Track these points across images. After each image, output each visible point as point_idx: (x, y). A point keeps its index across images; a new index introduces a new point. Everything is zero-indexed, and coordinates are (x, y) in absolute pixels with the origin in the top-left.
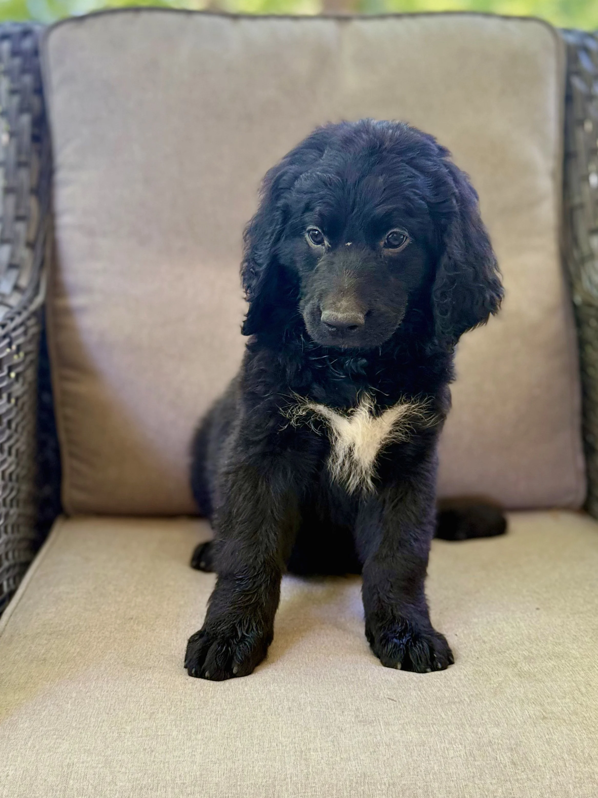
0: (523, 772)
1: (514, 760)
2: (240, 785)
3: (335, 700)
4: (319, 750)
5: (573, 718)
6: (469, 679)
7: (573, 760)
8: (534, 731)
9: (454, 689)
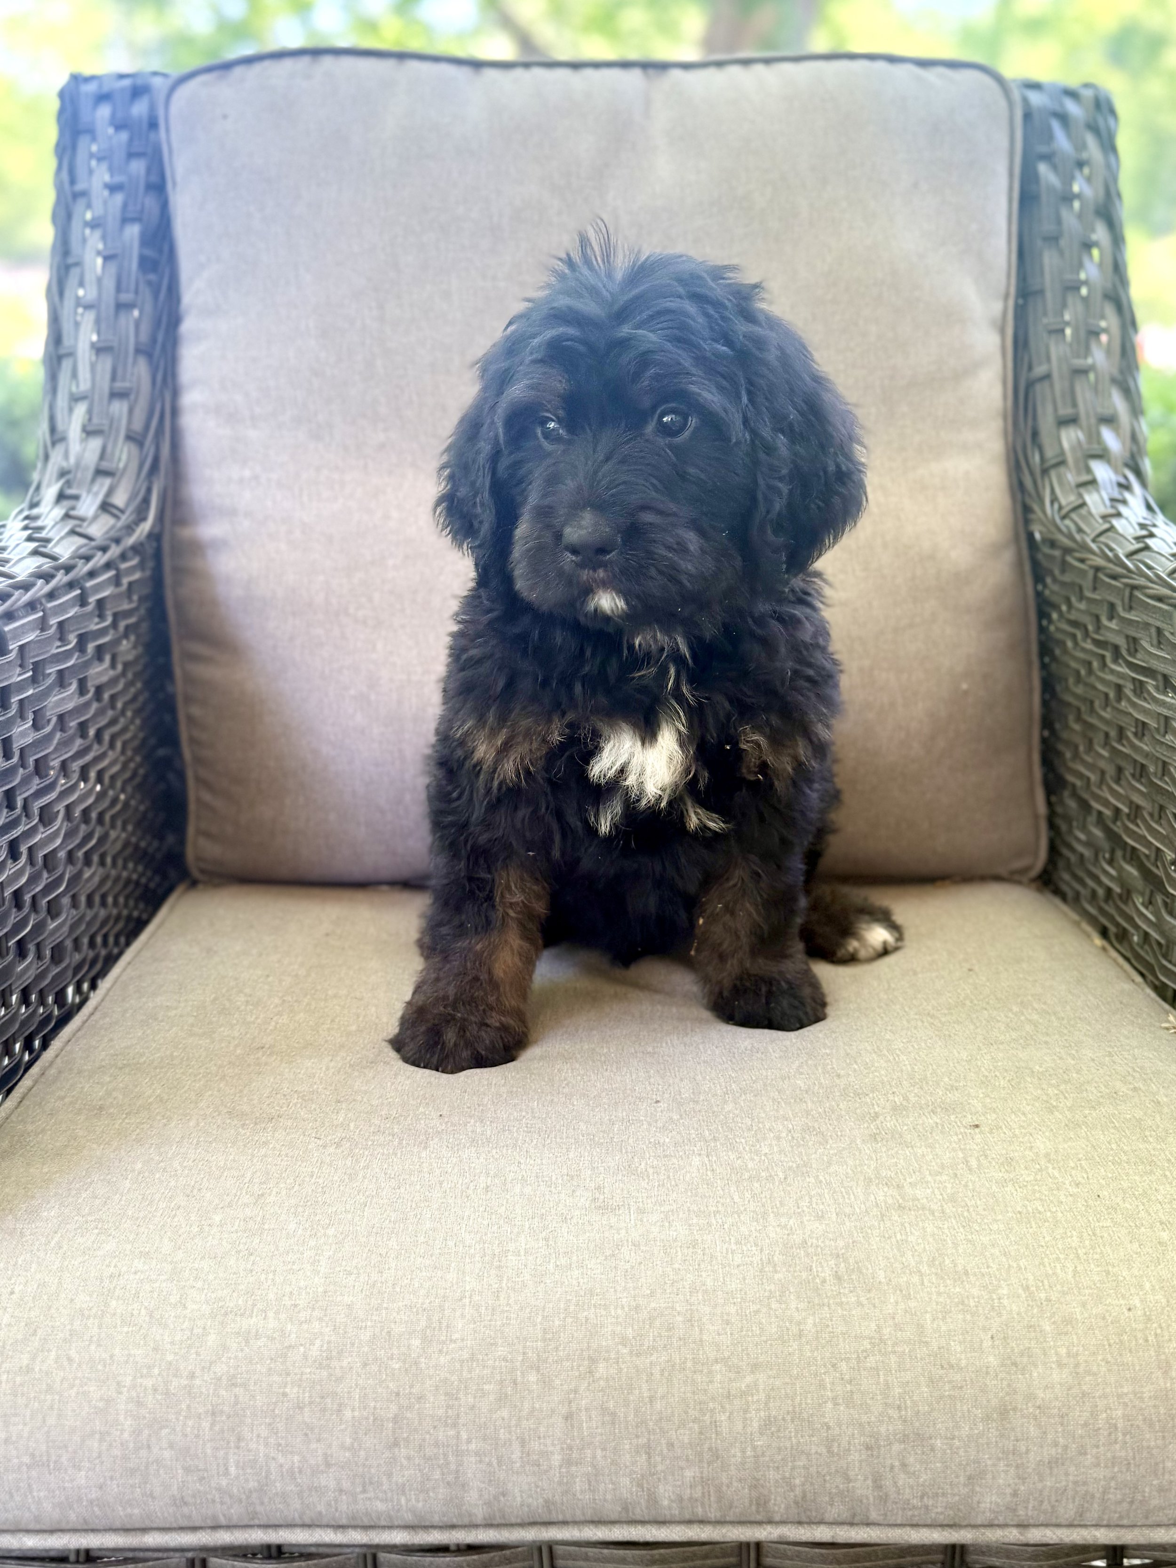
0: (851, 1292)
1: (840, 1273)
2: (387, 1309)
3: (565, 1171)
4: (522, 1253)
5: (949, 1209)
6: (793, 1138)
7: (936, 1274)
8: (879, 1228)
9: (763, 1158)
